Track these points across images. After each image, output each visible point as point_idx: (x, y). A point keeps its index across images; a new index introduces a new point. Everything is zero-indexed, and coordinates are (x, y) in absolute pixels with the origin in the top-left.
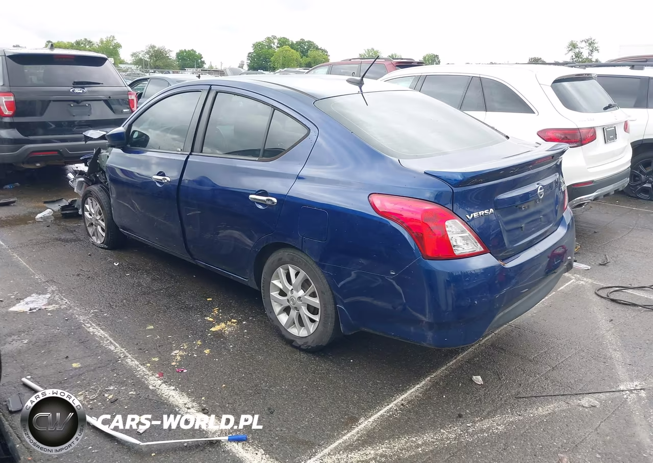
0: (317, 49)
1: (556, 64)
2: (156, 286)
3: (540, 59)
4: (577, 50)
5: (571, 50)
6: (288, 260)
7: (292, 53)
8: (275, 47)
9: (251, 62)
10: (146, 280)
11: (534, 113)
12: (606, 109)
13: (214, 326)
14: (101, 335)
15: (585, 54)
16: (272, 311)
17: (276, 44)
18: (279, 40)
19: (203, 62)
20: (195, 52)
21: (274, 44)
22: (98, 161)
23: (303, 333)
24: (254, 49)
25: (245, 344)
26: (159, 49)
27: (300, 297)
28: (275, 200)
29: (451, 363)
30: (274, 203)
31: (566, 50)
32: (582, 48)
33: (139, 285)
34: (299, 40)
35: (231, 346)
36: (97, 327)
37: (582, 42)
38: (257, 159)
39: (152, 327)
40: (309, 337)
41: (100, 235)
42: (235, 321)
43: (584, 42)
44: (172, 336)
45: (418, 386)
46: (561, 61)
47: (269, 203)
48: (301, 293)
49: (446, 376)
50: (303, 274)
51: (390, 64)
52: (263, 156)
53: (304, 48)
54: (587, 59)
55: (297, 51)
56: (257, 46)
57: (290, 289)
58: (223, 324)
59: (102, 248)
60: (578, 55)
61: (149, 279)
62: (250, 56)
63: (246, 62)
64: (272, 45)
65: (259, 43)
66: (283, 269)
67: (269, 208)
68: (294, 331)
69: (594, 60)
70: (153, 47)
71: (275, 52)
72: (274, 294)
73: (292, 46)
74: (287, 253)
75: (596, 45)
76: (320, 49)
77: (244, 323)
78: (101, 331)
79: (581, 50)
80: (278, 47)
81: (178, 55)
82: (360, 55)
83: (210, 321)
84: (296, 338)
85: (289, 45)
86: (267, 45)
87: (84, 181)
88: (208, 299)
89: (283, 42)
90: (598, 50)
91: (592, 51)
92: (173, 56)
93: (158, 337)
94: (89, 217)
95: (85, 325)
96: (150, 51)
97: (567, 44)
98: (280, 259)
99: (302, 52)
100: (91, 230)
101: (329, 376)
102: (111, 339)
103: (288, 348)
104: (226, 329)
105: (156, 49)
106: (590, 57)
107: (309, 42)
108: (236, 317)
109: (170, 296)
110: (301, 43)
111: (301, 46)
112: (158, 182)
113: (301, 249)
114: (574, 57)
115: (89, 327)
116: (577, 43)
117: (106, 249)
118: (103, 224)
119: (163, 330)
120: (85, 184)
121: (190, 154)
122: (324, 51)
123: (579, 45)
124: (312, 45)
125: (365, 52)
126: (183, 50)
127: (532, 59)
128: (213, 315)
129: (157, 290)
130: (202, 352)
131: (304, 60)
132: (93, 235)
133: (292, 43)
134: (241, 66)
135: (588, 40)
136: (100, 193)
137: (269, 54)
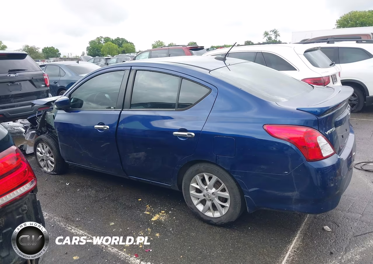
0: (127, 42)
1: (259, 44)
2: (101, 195)
3: (251, 41)
4: (269, 36)
5: (266, 36)
6: (203, 170)
7: (113, 45)
8: (102, 42)
9: (89, 52)
10: (92, 192)
11: (296, 70)
12: (331, 65)
13: (152, 217)
14: (81, 234)
15: (273, 38)
16: (192, 203)
17: (103, 41)
18: (105, 39)
19: (60, 54)
20: (54, 48)
21: (102, 41)
22: (45, 119)
23: (217, 215)
24: (90, 45)
25: (179, 226)
26: (31, 47)
27: (213, 193)
28: (193, 134)
29: (306, 220)
30: (192, 136)
31: (263, 36)
32: (271, 35)
33: (90, 196)
34: (116, 38)
35: (171, 229)
36: (76, 229)
37: (271, 32)
38: (174, 110)
39: (113, 224)
40: (222, 217)
41: (50, 166)
42: (164, 212)
43: (272, 32)
44: (130, 227)
45: (296, 238)
46: (261, 43)
47: (190, 136)
48: (214, 190)
49: (308, 229)
50: (215, 178)
51: (186, 49)
52: (178, 108)
53: (120, 42)
54: (274, 40)
55: (116, 44)
56: (91, 43)
57: (205, 188)
58: (157, 215)
59: (52, 174)
60: (270, 38)
61: (94, 192)
62: (88, 49)
63: (86, 52)
64: (101, 42)
65: (93, 41)
66: (200, 176)
67: (189, 139)
68: (209, 214)
69: (278, 41)
70: (27, 46)
71: (103, 46)
72: (193, 192)
73: (113, 41)
74: (202, 166)
75: (278, 33)
76: (129, 43)
77: (170, 212)
78: (81, 231)
79: (271, 36)
80: (104, 43)
81: (43, 50)
82: (152, 44)
83: (148, 214)
84: (212, 219)
85: (110, 41)
86: (98, 42)
87: (35, 133)
88: (139, 200)
89: (107, 40)
90: (279, 36)
91: (276, 36)
92: (40, 51)
93: (121, 230)
94: (41, 155)
95: (67, 229)
96: (26, 49)
97: (263, 33)
98: (197, 170)
99: (119, 45)
100: (42, 164)
101: (242, 240)
102: (90, 236)
103: (207, 225)
104: (161, 218)
105: (29, 47)
106: (276, 39)
107: (122, 39)
108: (163, 209)
109: (113, 201)
110: (118, 39)
111: (118, 42)
112: (98, 129)
113: (215, 162)
114: (268, 40)
115: (71, 229)
116: (269, 32)
117: (55, 175)
118: (53, 159)
119: (122, 224)
120: (36, 134)
121: (122, 110)
122: (132, 44)
123: (270, 33)
124: (124, 40)
125: (155, 43)
126: (46, 47)
127: (246, 41)
128: (147, 210)
129: (103, 198)
130: (155, 236)
131: (121, 49)
132: (45, 166)
133: (113, 40)
134: (83, 54)
135: (274, 31)
136: (49, 140)
137: (99, 47)
